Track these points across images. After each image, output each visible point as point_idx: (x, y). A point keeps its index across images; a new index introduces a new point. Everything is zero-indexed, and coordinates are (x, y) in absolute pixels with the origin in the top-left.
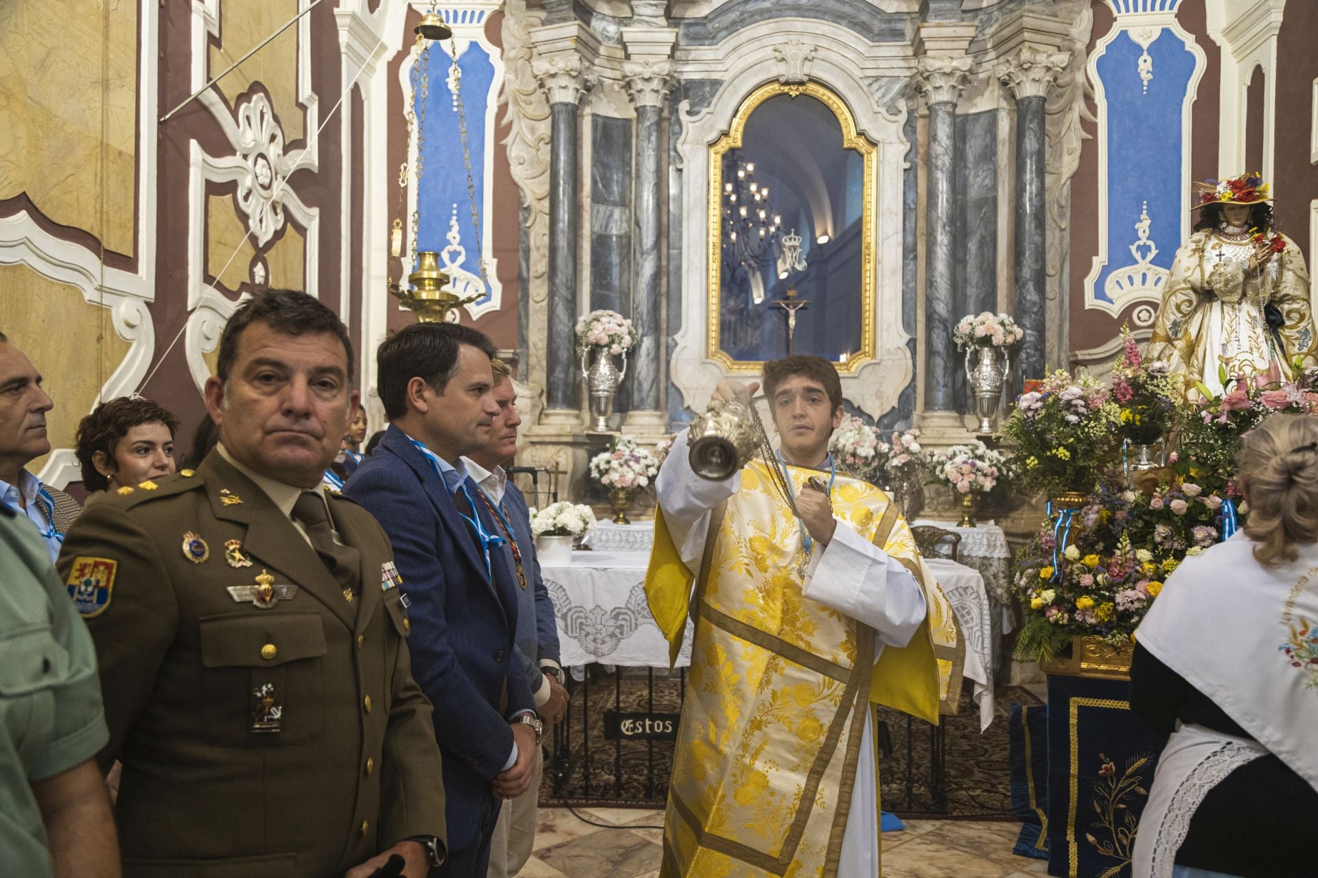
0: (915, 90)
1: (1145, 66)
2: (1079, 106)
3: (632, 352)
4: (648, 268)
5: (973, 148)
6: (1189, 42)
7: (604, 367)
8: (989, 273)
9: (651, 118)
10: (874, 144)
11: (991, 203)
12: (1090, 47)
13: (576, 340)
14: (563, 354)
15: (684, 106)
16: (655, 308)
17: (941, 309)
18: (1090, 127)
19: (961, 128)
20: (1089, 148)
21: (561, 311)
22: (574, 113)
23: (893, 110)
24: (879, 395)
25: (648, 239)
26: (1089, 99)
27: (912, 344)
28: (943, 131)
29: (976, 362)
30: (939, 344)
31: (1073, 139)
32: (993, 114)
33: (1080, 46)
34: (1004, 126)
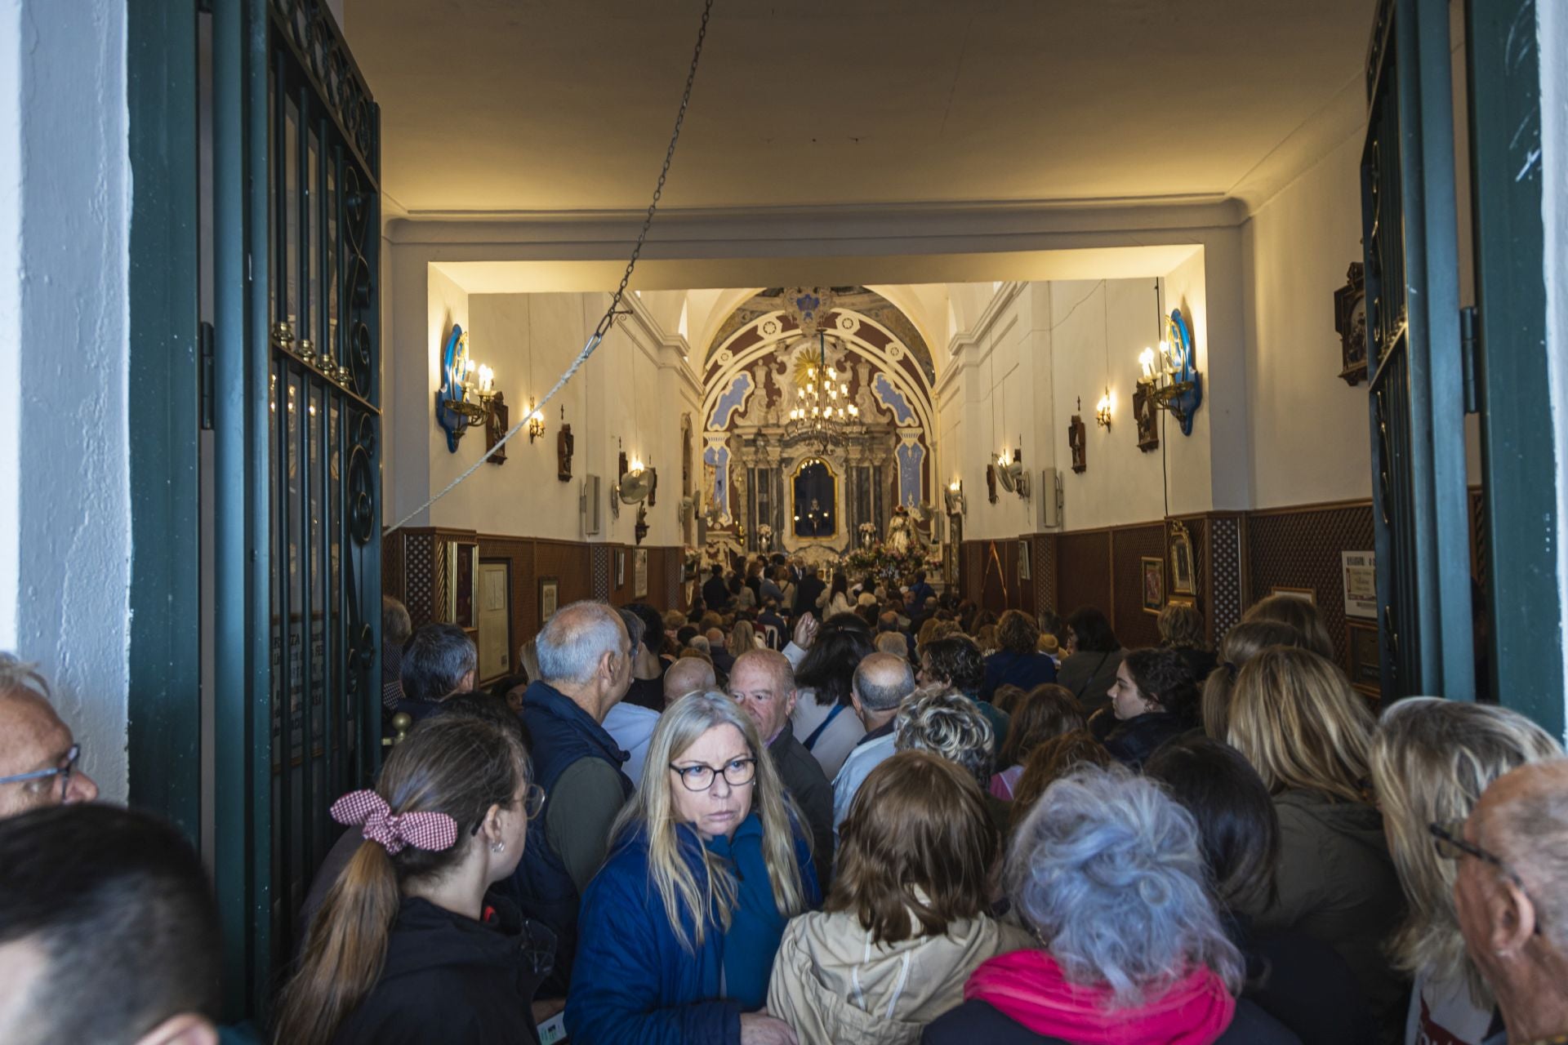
0: (847, 460)
1: (910, 452)
2: (893, 464)
3: (772, 536)
4: (775, 512)
5: (864, 477)
6: (921, 446)
7: (764, 540)
8: (869, 511)
9: (774, 472)
10: (836, 475)
11: (868, 492)
12: (895, 447)
13: (756, 533)
14: (753, 537)
15: (783, 465)
16: (777, 523)
17: (855, 522)
18: (896, 470)
19: (860, 470)
20: (896, 476)
21: (752, 525)
22: (753, 470)
23: (841, 466)
24: (840, 546)
25: (775, 505)
26: (896, 462)
27: (849, 532)
28: (854, 474)
29: (865, 537)
30: (855, 532)
31: (891, 473)
32: (868, 468)
33: (892, 447)
34: (871, 471)
